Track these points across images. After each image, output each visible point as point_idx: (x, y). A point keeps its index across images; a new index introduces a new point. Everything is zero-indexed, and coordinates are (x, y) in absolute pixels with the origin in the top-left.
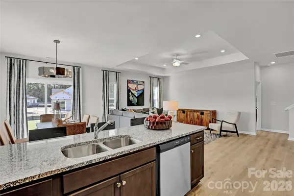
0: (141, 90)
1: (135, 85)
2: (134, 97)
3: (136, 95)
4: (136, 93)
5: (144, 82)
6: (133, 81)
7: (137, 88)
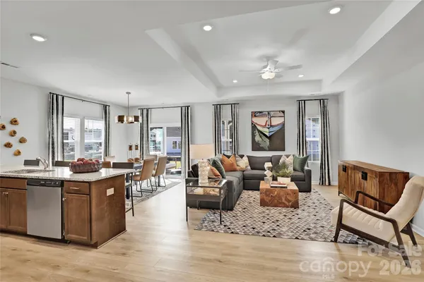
0: (278, 125)
1: (266, 119)
2: (264, 137)
3: (267, 134)
4: (267, 130)
5: (283, 112)
6: (260, 112)
7: (269, 123)
